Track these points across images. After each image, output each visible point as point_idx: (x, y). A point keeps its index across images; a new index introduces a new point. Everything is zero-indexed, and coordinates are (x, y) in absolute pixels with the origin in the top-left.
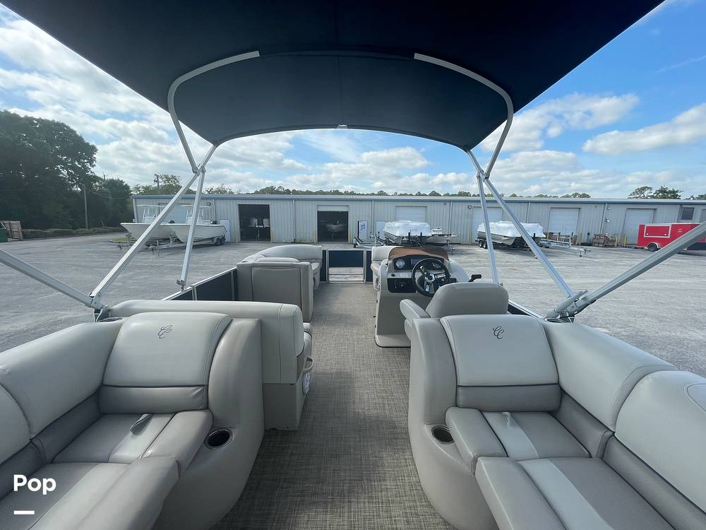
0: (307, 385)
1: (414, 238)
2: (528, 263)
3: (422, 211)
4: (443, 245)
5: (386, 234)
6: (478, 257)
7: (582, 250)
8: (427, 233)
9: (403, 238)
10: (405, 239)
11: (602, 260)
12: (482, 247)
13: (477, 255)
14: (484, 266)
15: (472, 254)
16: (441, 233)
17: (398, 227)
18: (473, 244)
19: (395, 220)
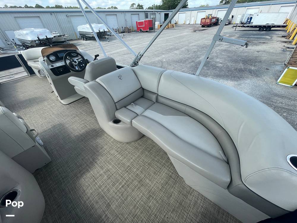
0: (41, 142)
1: (43, 40)
2: (107, 45)
3: (37, 20)
4: (63, 42)
5: (20, 40)
6: (85, 46)
7: (122, 35)
8: (50, 36)
9: (35, 41)
10: (37, 42)
11: (129, 39)
12: (84, 40)
13: (83, 45)
14: (89, 50)
15: (81, 45)
16: (58, 35)
17: (27, 34)
18: (79, 39)
19: (20, 28)
